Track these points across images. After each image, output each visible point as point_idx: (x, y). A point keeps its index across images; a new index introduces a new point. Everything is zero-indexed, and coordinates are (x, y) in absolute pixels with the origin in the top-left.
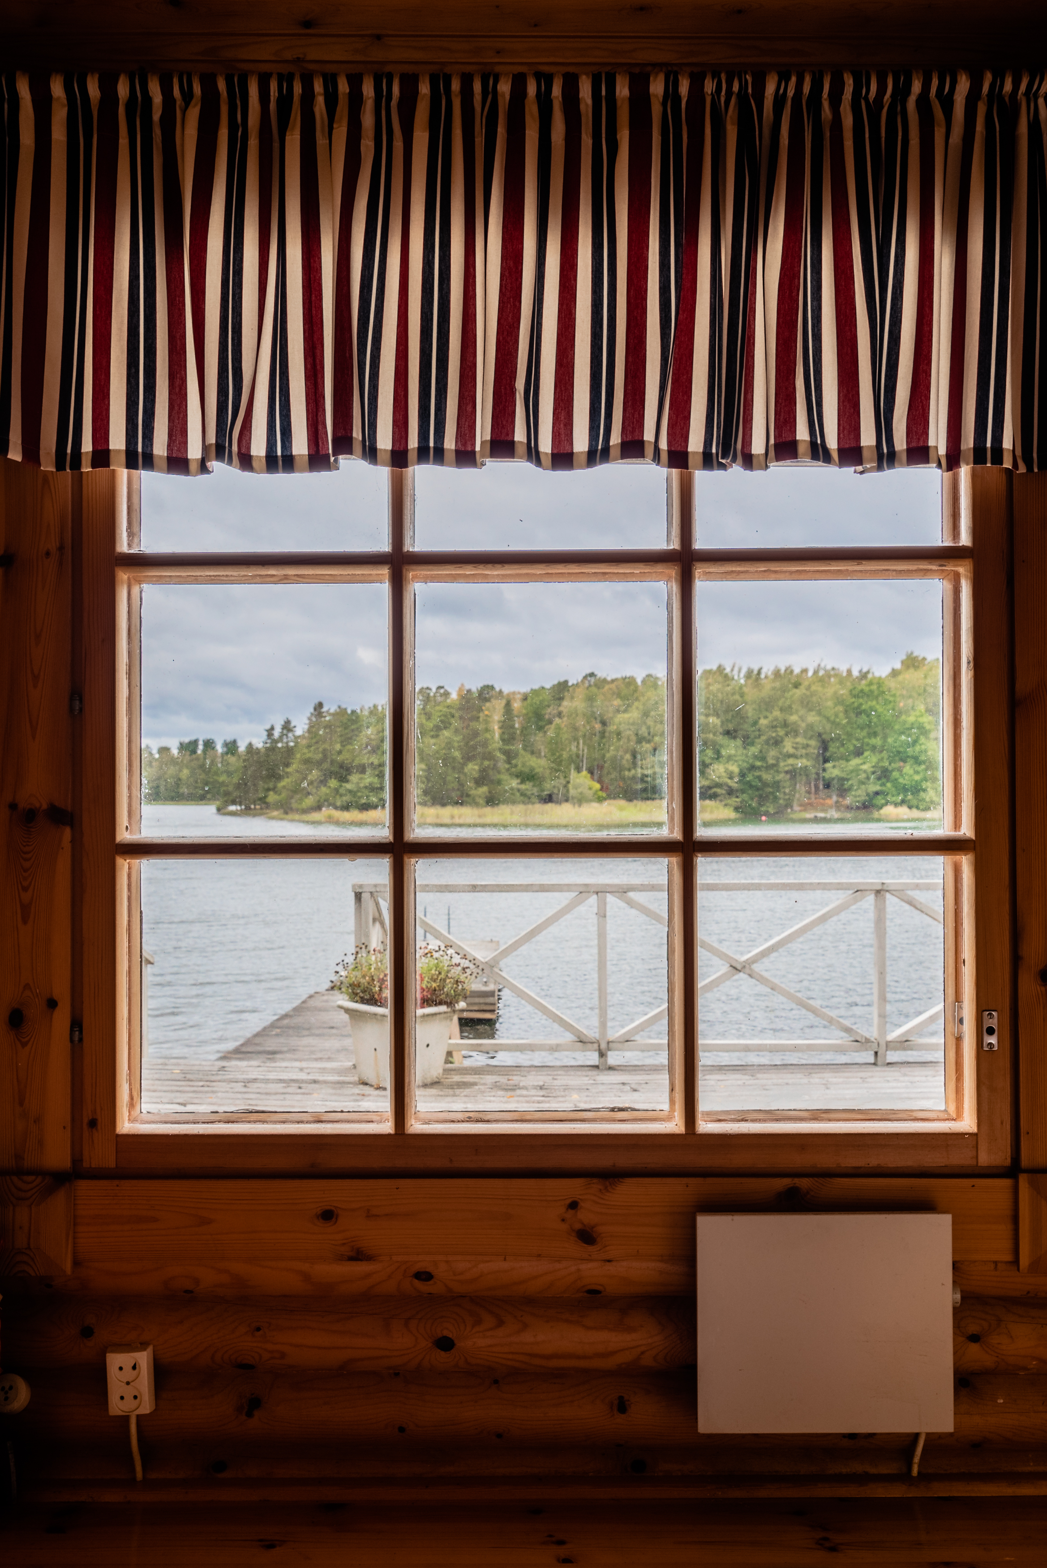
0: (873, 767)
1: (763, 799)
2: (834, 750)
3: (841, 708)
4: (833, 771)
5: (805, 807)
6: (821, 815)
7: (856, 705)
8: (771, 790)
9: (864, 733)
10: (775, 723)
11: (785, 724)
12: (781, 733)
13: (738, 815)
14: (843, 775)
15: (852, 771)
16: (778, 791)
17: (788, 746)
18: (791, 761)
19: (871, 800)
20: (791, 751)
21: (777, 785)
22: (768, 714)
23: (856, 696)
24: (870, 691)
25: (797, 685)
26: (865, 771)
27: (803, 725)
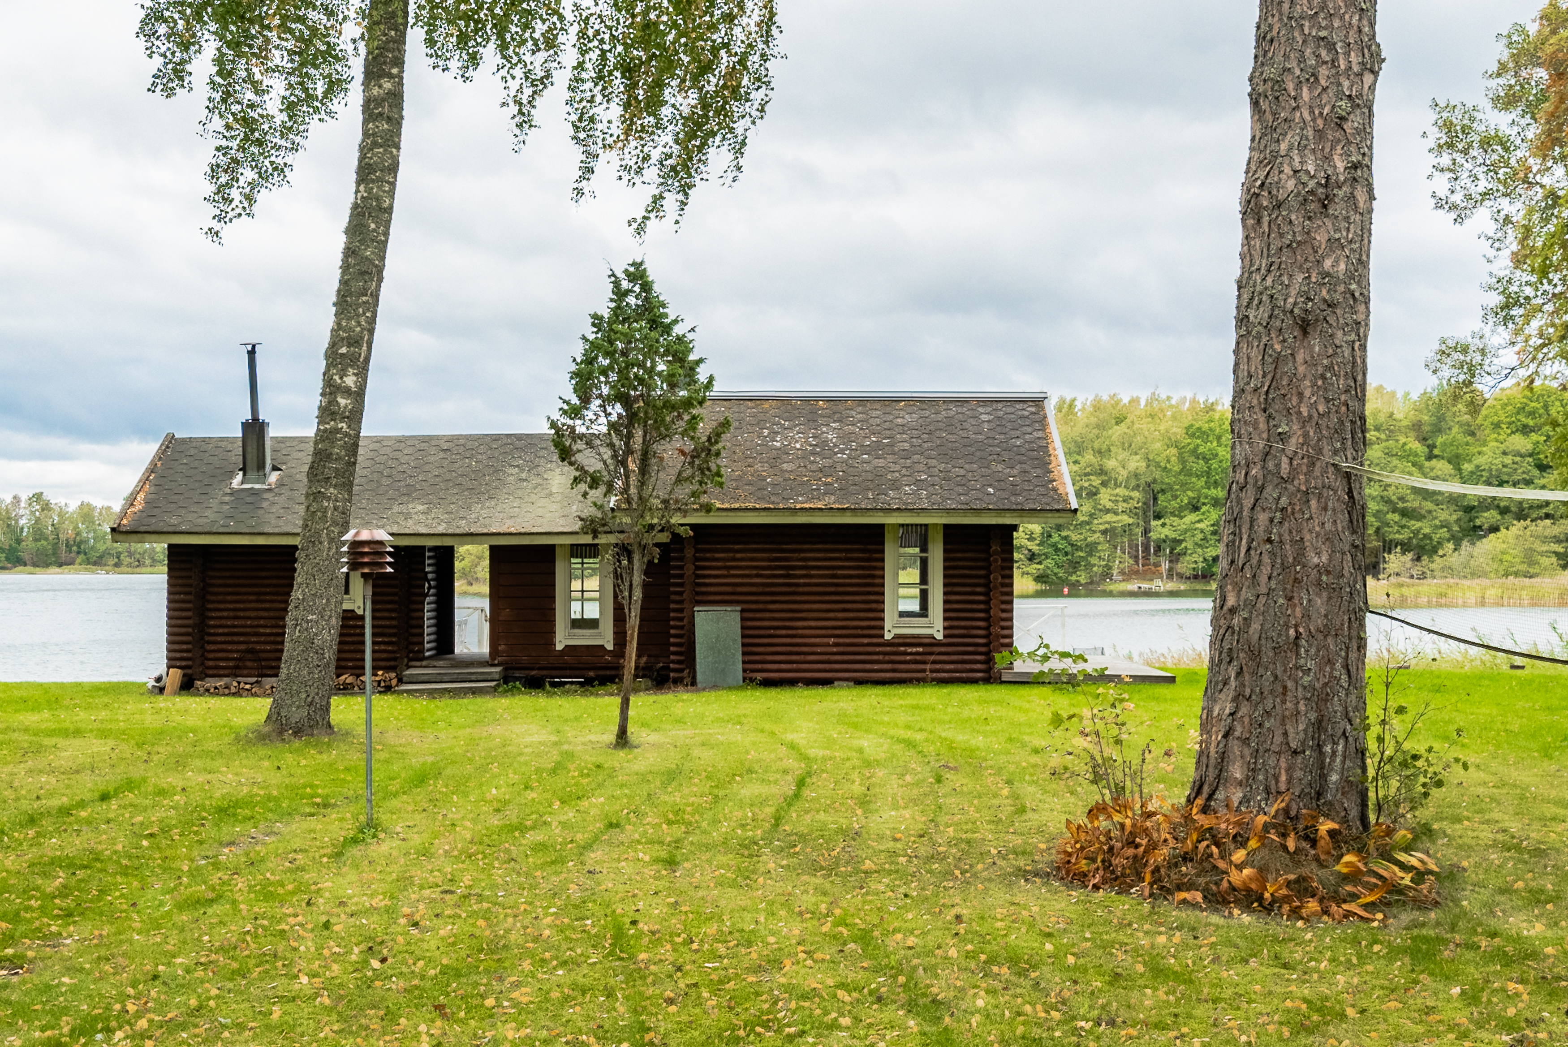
0: (1213, 525)
1: (1075, 565)
2: (1165, 504)
3: (1174, 451)
4: (1160, 531)
5: (1128, 575)
6: (1145, 586)
7: (1192, 446)
8: (1082, 554)
9: (1202, 482)
10: (1088, 470)
11: (1102, 472)
12: (1096, 481)
13: (1039, 587)
14: (1173, 535)
15: (1186, 531)
16: (1091, 555)
17: (1105, 497)
18: (1109, 517)
19: (1210, 566)
20: (1109, 505)
21: (1092, 548)
22: (1079, 458)
23: (1193, 436)
24: (1211, 429)
25: (1119, 421)
26: (1202, 531)
27: (1124, 473)
